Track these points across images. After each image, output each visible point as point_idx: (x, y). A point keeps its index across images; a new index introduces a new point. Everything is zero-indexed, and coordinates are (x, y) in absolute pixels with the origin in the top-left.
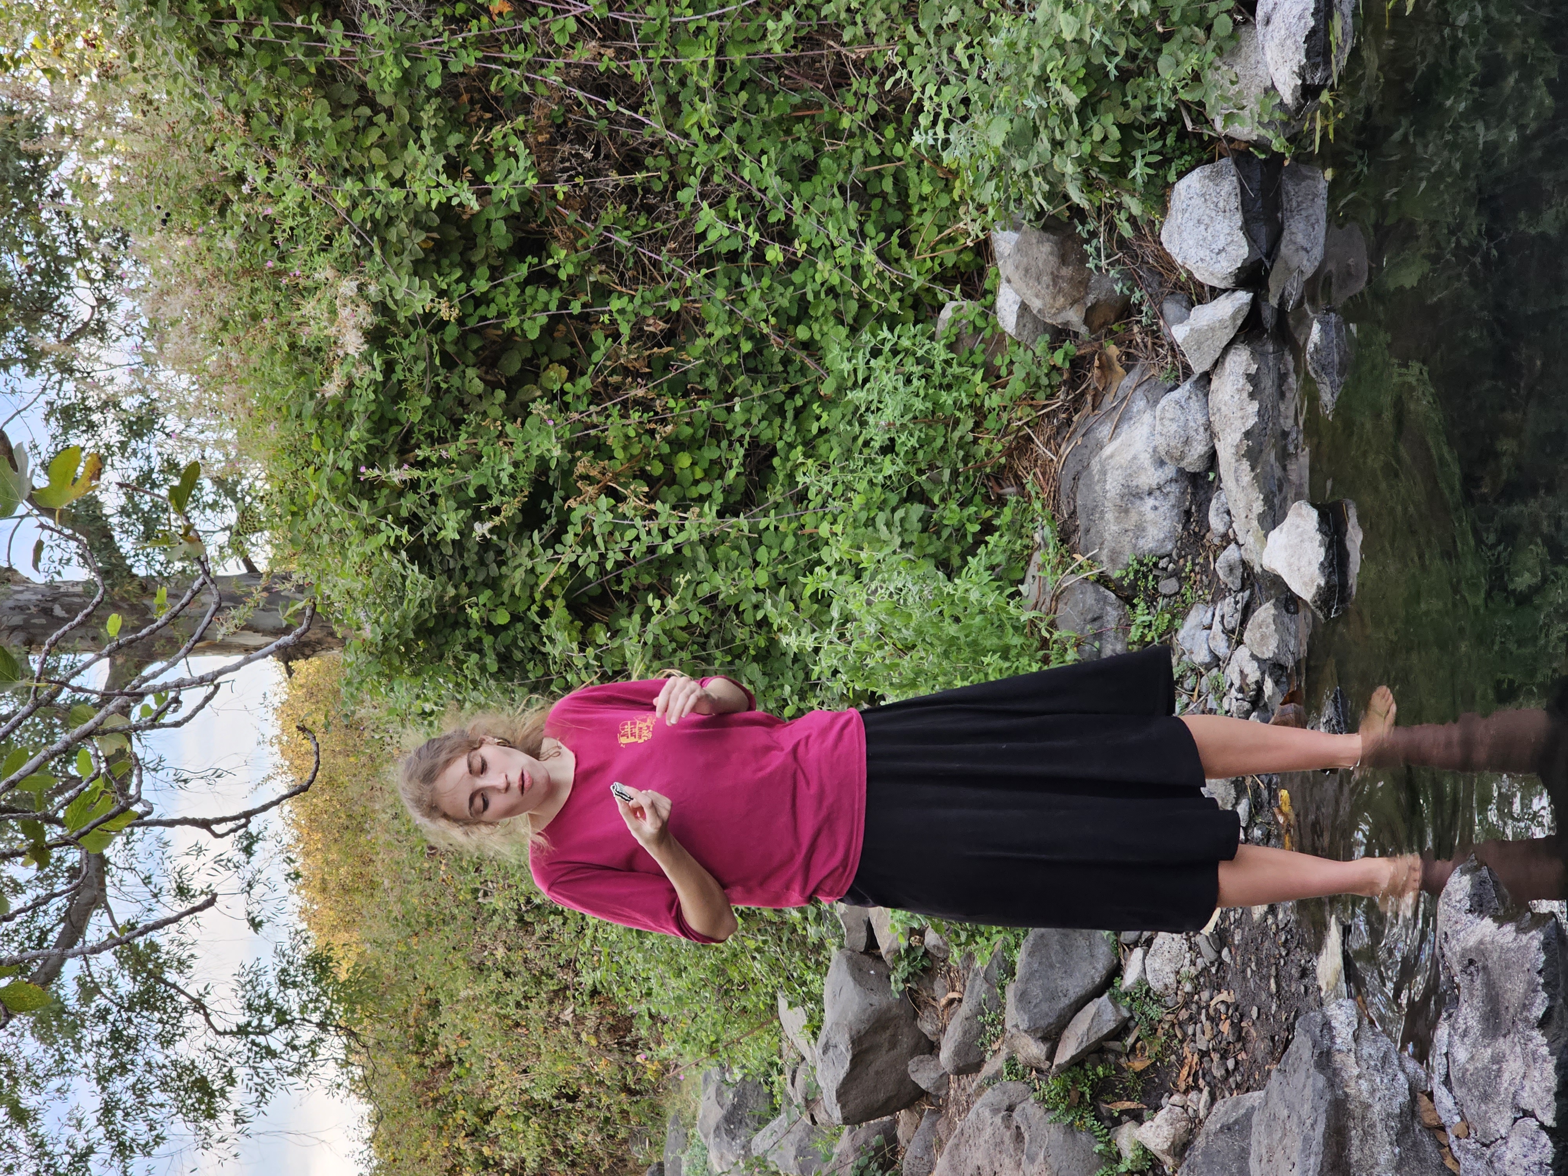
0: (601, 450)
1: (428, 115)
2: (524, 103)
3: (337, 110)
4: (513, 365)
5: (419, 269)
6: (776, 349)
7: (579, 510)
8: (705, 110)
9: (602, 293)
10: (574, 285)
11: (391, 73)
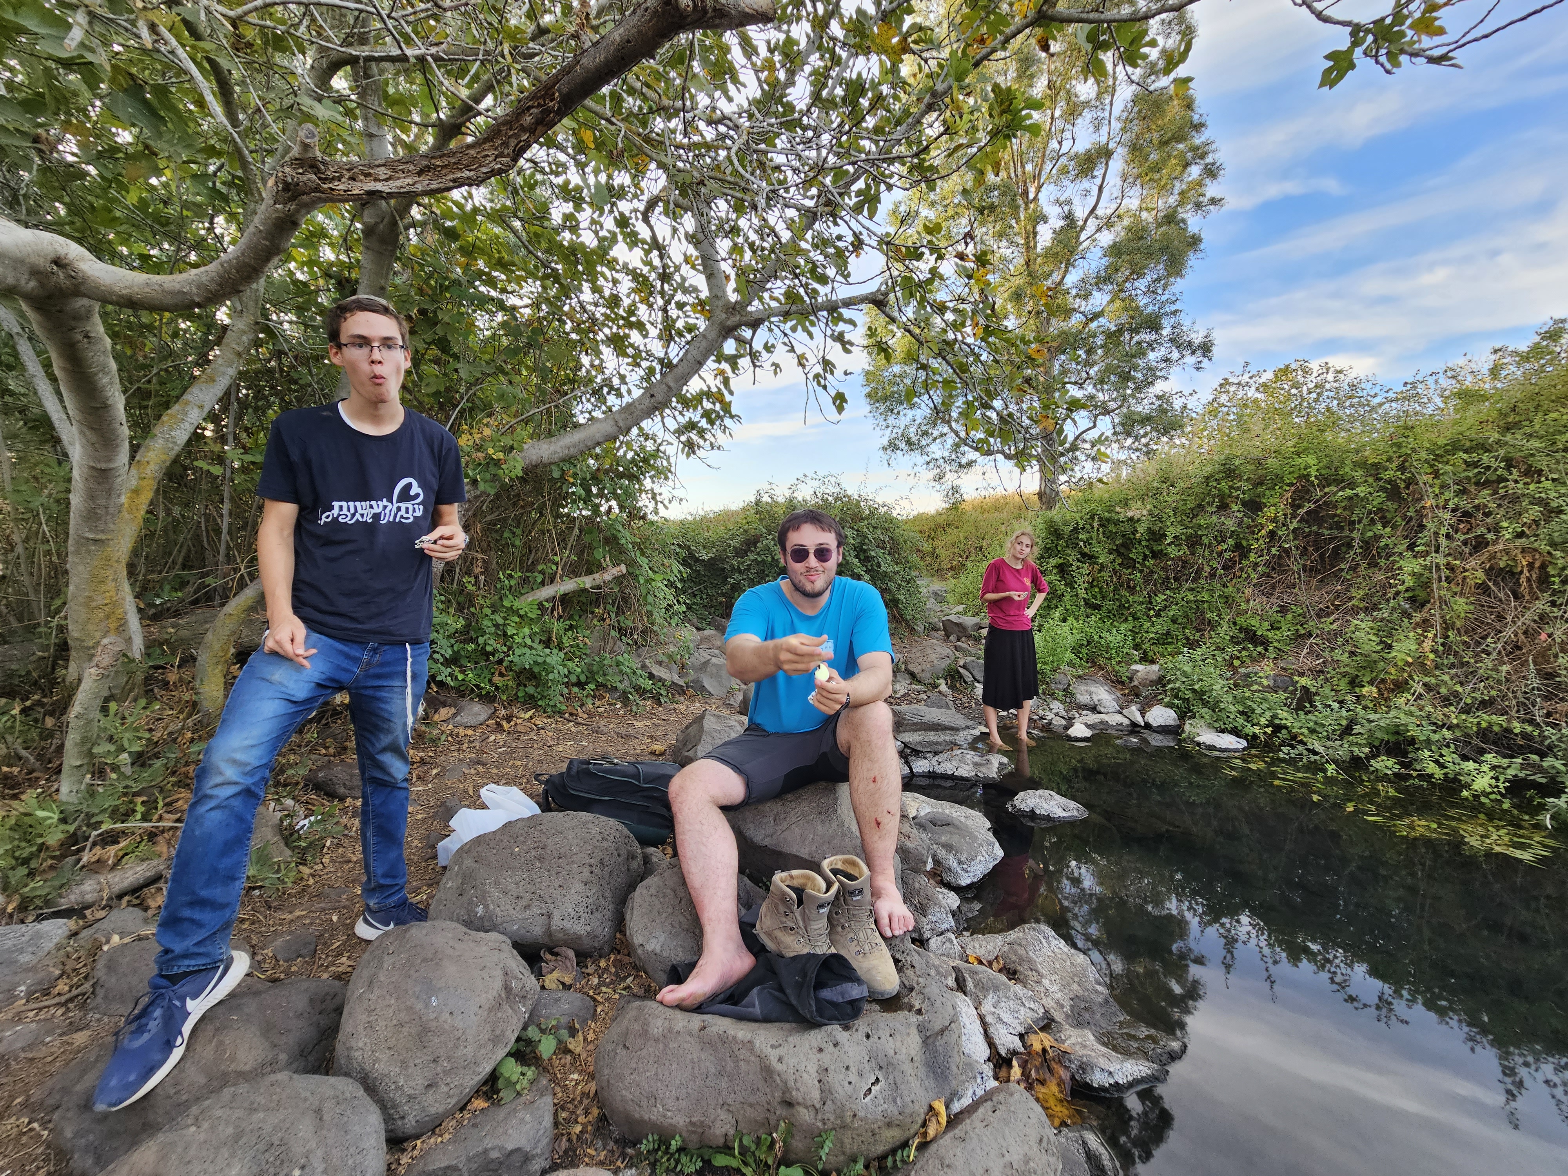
0: (1100, 571)
1: (1190, 531)
2: (1193, 554)
3: (1192, 509)
4: (1122, 550)
5: (1149, 529)
6: (1126, 612)
7: (1086, 566)
8: (1192, 598)
9: (1141, 572)
10: (1143, 565)
11: (1202, 522)
